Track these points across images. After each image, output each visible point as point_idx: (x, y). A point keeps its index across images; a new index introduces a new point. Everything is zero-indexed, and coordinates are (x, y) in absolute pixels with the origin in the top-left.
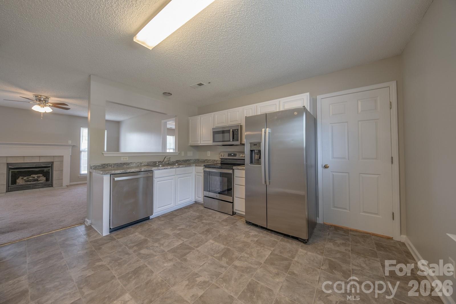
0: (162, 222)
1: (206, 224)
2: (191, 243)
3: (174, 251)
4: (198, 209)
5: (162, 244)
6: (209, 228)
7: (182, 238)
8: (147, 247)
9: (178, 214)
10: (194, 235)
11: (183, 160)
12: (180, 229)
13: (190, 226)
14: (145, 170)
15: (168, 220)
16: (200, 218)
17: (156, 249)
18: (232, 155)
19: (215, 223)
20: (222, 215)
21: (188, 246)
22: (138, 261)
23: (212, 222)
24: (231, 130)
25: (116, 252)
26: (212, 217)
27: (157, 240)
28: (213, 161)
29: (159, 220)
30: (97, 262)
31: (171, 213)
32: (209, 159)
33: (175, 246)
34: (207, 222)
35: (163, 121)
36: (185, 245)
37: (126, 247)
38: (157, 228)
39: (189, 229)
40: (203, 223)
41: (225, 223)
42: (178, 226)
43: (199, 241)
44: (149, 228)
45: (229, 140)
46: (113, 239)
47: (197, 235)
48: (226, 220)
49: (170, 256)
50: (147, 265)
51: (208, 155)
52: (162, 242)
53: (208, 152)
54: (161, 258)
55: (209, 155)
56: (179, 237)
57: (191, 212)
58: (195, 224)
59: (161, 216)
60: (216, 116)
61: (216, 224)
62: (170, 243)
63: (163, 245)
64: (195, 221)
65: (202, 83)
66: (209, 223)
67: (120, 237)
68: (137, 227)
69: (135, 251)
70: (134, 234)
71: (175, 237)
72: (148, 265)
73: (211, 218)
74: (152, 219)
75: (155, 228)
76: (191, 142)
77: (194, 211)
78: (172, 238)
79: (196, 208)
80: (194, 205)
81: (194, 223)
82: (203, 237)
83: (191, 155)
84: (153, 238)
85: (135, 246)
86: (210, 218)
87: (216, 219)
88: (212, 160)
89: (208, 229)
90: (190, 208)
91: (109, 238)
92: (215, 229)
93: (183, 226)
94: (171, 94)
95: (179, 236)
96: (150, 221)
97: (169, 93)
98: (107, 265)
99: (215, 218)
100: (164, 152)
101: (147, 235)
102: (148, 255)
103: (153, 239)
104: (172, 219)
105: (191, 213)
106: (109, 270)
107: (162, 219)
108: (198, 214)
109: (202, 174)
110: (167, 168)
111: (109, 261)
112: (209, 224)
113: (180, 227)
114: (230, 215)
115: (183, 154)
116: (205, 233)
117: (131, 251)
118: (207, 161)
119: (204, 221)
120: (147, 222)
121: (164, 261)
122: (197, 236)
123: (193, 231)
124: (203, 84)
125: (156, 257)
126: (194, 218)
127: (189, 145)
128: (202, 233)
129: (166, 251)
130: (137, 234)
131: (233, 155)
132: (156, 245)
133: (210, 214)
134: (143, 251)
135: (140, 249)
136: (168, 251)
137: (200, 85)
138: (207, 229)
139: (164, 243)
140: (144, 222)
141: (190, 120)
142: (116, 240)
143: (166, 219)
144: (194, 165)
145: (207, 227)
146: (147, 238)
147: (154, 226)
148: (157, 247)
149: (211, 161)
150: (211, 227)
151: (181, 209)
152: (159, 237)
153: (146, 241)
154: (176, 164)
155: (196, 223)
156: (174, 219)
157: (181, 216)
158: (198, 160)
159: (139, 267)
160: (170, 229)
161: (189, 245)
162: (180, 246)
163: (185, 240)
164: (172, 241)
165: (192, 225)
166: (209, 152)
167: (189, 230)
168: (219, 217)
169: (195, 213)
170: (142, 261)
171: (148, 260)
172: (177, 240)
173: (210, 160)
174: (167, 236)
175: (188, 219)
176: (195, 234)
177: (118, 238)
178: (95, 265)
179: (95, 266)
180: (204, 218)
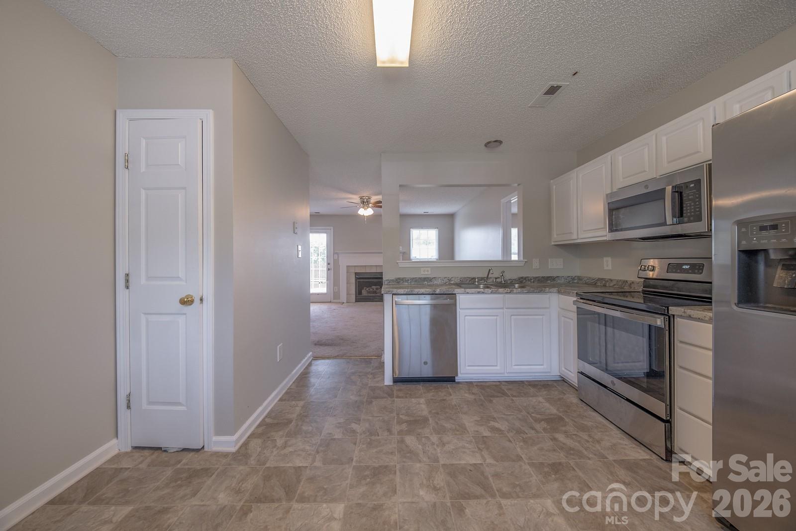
0: (470, 397)
1: (562, 448)
2: (497, 475)
3: (453, 472)
4: (560, 399)
5: (443, 443)
6: (563, 461)
7: (485, 453)
8: (419, 435)
9: (509, 393)
10: (514, 461)
11: (537, 277)
12: (494, 429)
13: (519, 432)
14: (442, 292)
15: (482, 398)
16: (554, 423)
17: (429, 447)
18: (684, 267)
19: (591, 456)
20: (626, 442)
21: (486, 478)
22: (392, 453)
23: (581, 449)
24: (669, 189)
25: (381, 418)
26: (590, 436)
27: (440, 431)
28: (620, 283)
29: (469, 390)
30: (355, 423)
31: (498, 384)
32: (607, 277)
33: (463, 462)
34: (569, 442)
35: (503, 201)
36: (482, 473)
37: (396, 417)
38: (456, 406)
39: (511, 439)
40: (554, 439)
41: (622, 473)
42: (494, 418)
43: (517, 483)
44: (445, 398)
45: (662, 221)
46: (391, 395)
47: (523, 464)
48: (631, 466)
49: (440, 479)
50: (397, 470)
51: (606, 268)
52: (446, 439)
53: (605, 259)
54: (424, 471)
55: (610, 268)
56: (480, 446)
57: (541, 399)
58: (533, 432)
59: (475, 384)
60: (620, 158)
61: (590, 462)
62: (457, 448)
63: (444, 445)
64: (538, 426)
65: (555, 84)
66: (573, 449)
67: (400, 395)
68: (431, 388)
69: (400, 432)
70: (418, 399)
71: (474, 441)
72: (398, 473)
73: (585, 436)
74: (459, 383)
75: (453, 403)
76: (555, 236)
77: (548, 400)
78: (468, 439)
79: (556, 393)
80: (555, 384)
81: (533, 428)
82: (535, 478)
83: (556, 266)
84: (439, 422)
85: (406, 422)
86: (581, 434)
87: (597, 446)
88: (618, 281)
89: (560, 464)
90: (543, 390)
91: (389, 393)
92: (580, 474)
93: (503, 426)
94: (501, 142)
95: (482, 443)
96: (454, 385)
97: (496, 141)
98: (358, 435)
99: (598, 442)
100: (505, 259)
101: (433, 411)
102: (411, 452)
103: (437, 423)
104: (492, 399)
105: (540, 402)
106: (355, 444)
107: (475, 390)
108: (554, 411)
109: (574, 316)
110: (483, 293)
111: (364, 430)
112: (570, 451)
113: (496, 425)
114: (654, 456)
115: (536, 263)
116: (546, 470)
117: (396, 428)
118: (604, 282)
119: (561, 437)
120: (449, 385)
121: (425, 482)
122: (521, 466)
123: (519, 449)
124: (558, 87)
125: (418, 465)
126: (538, 416)
127: (553, 244)
128: (539, 466)
129: (442, 462)
130: (421, 402)
131: (687, 267)
132: (435, 438)
133: (590, 424)
134: (410, 440)
135: (409, 432)
136: (444, 465)
137: (552, 90)
138: (558, 461)
139: (448, 443)
140: (444, 384)
141: (554, 187)
142: (393, 399)
143: (481, 392)
144: (555, 290)
145: (561, 457)
146: (431, 417)
147: (454, 397)
148: (433, 444)
149: (614, 283)
150: (570, 462)
151: (520, 384)
152: (448, 425)
153: (425, 420)
154: (517, 285)
155: (537, 432)
156: (495, 400)
157: (512, 400)
158: (579, 278)
159: (386, 467)
160: (476, 418)
161: (489, 476)
162: (472, 468)
163: (490, 460)
164: (464, 447)
165: (525, 433)
166: (609, 259)
167: (510, 441)
168: (614, 445)
169: (547, 405)
170: (395, 458)
171: (404, 462)
172: (473, 452)
173: (611, 280)
174: (461, 430)
175: (524, 413)
176: (519, 458)
177: (398, 397)
178: (350, 425)
179: (349, 427)
180: (564, 428)
